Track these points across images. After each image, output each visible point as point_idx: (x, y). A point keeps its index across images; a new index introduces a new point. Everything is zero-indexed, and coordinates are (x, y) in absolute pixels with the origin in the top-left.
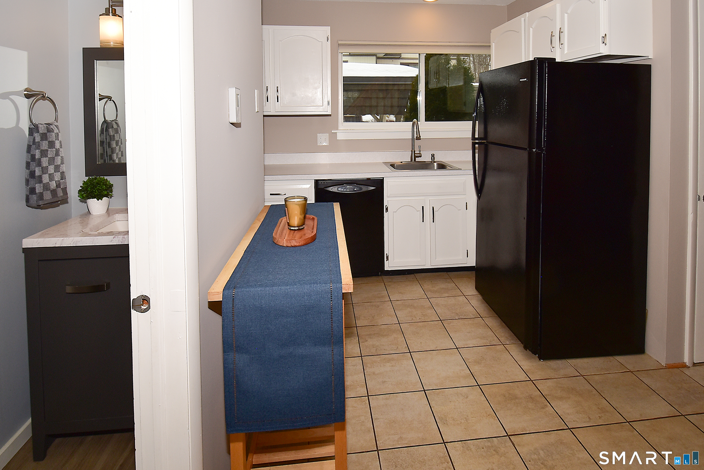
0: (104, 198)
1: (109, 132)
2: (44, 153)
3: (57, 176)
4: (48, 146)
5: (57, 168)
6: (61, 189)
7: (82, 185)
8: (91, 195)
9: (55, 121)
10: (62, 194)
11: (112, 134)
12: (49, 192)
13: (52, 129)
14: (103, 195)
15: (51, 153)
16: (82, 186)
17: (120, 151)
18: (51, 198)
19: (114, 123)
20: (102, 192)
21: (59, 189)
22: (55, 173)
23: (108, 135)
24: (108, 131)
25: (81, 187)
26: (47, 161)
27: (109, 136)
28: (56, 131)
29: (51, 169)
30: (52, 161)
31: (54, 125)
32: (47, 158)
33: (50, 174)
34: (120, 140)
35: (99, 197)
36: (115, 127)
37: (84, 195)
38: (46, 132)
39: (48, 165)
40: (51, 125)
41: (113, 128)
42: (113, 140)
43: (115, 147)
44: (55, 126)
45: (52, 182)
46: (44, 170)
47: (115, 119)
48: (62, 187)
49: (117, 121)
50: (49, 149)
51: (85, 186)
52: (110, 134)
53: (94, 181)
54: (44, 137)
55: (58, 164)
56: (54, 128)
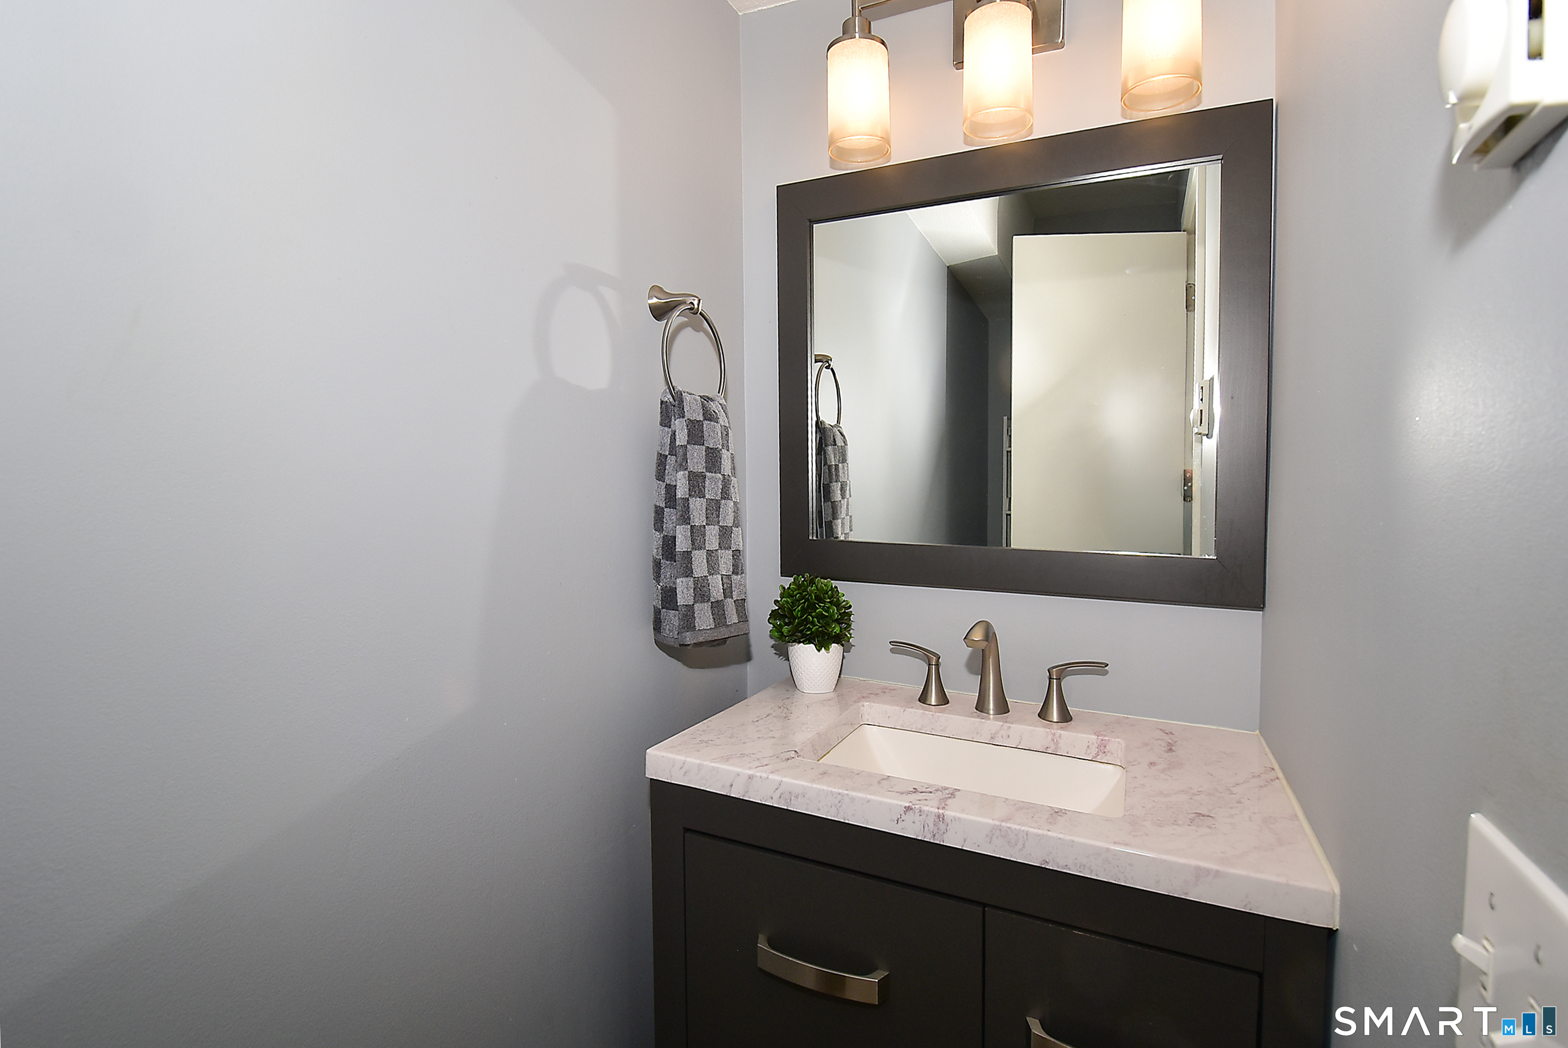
0: (834, 647)
1: (827, 456)
2: (696, 483)
3: (725, 562)
4: (706, 462)
5: (725, 534)
6: (735, 601)
7: (779, 599)
8: (803, 630)
9: (719, 393)
10: (735, 619)
11: (833, 463)
12: (707, 606)
13: (714, 412)
14: (829, 634)
15: (712, 489)
16: (778, 601)
17: (847, 515)
18: (713, 627)
19: (835, 430)
20: (829, 625)
21: (729, 600)
22: (719, 551)
23: (826, 463)
24: (825, 453)
25: (776, 602)
26: (704, 511)
27: (827, 467)
28: (723, 420)
29: (712, 534)
30: (714, 509)
31: (717, 402)
32: (703, 501)
33: (709, 553)
34: (848, 482)
35: (822, 641)
36: (840, 445)
37: (785, 629)
38: (702, 419)
39: (704, 524)
40: (712, 400)
41: (836, 445)
42: (837, 481)
43: (840, 501)
44: (720, 406)
45: (715, 577)
46: (697, 536)
47: (836, 423)
48: (735, 598)
49: (840, 429)
50: (708, 474)
51: (787, 602)
52: (829, 463)
53: (810, 588)
54: (696, 434)
55: (728, 525)
56: (719, 411)
